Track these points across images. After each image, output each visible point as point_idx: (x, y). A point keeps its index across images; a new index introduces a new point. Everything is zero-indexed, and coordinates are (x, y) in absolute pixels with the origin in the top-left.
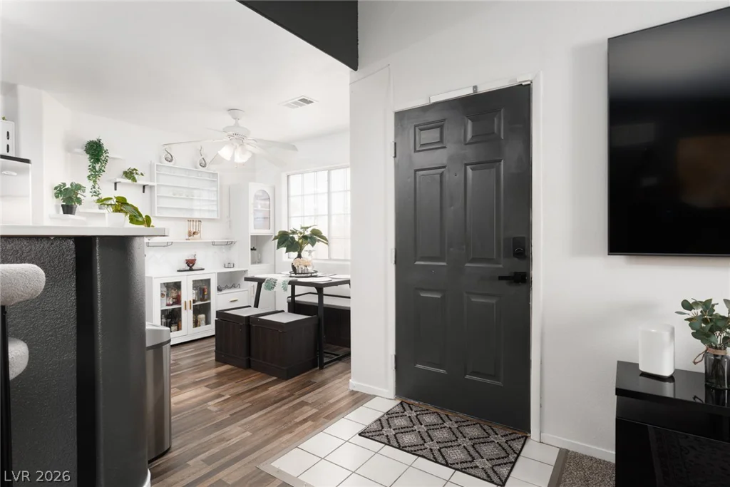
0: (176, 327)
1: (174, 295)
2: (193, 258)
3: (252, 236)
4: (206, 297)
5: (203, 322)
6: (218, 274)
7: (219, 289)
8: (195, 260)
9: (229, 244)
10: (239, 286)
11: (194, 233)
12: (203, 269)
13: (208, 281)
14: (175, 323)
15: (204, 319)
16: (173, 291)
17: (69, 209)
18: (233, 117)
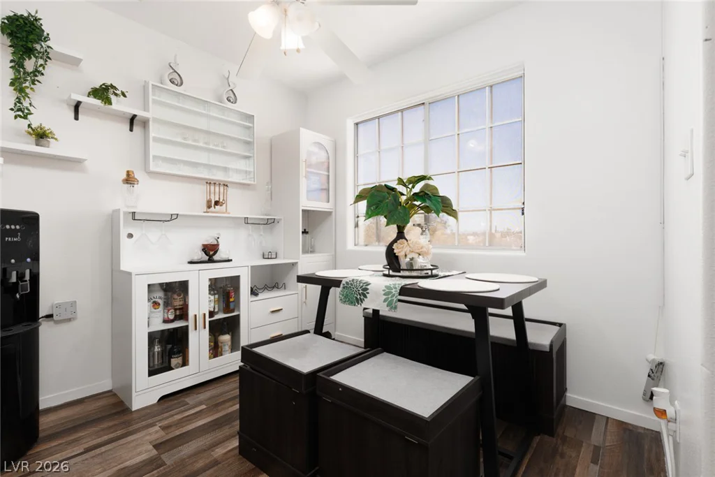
0: (180, 360)
1: (178, 303)
2: (216, 243)
3: (303, 210)
4: (232, 306)
5: (227, 348)
6: (252, 267)
7: (254, 292)
8: (218, 245)
9: (270, 223)
10: (284, 287)
11: (217, 203)
12: (229, 261)
13: (235, 280)
14: (179, 352)
15: (230, 343)
16: (176, 296)
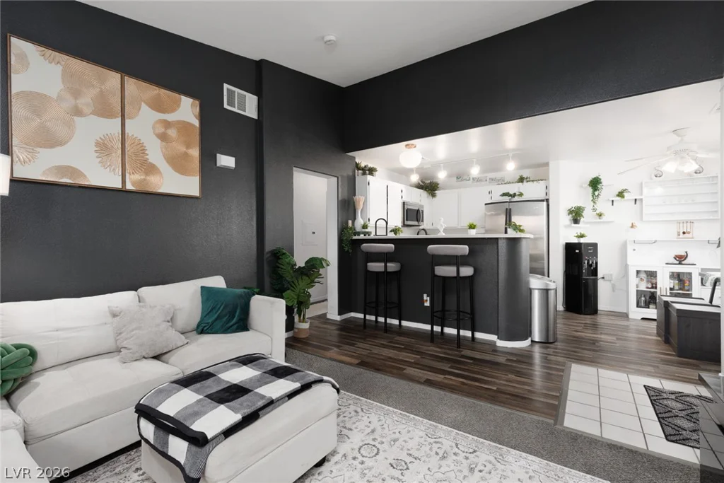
17: (576, 221)
18: (678, 135)
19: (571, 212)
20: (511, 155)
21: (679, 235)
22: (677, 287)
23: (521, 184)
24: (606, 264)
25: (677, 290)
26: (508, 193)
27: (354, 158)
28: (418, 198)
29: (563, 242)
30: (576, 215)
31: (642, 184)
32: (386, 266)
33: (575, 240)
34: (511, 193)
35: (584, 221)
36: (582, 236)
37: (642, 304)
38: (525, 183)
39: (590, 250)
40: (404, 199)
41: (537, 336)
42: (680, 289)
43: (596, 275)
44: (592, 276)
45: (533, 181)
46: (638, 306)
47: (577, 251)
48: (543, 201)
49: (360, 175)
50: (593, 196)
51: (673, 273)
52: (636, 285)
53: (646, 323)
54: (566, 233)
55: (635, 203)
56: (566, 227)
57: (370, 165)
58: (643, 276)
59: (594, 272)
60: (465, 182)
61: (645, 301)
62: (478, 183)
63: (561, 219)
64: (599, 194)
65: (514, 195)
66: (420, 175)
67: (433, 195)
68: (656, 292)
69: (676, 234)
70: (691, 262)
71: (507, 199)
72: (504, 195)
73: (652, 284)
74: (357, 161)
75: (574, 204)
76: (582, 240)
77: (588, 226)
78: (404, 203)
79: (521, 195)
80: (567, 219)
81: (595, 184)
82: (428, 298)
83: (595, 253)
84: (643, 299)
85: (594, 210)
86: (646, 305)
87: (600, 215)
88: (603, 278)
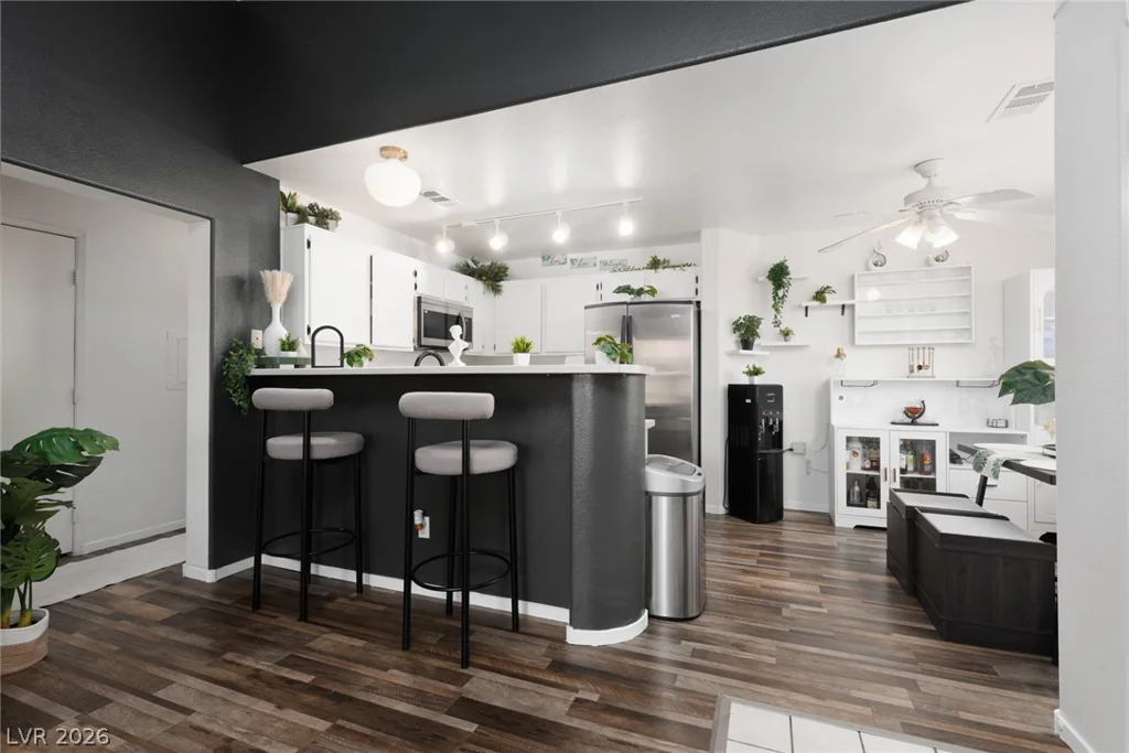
0: (874, 502)
1: (873, 456)
2: (921, 407)
4: (927, 468)
6: (952, 433)
7: (953, 460)
8: (923, 409)
11: (921, 367)
12: (936, 425)
13: (932, 444)
14: (873, 496)
16: (871, 450)
17: (746, 344)
18: (924, 175)
19: (737, 326)
20: (626, 201)
21: (912, 371)
22: (911, 468)
23: (653, 271)
24: (796, 426)
25: (912, 472)
26: (628, 287)
27: (278, 182)
28: (464, 293)
29: (723, 383)
30: (747, 333)
31: (853, 277)
32: (307, 447)
33: (744, 380)
34: (636, 286)
35: (759, 345)
36: (756, 372)
37: (856, 499)
38: (660, 270)
39: (771, 398)
40: (421, 291)
41: (664, 604)
42: (915, 470)
43: (780, 444)
44: (774, 447)
45: (674, 267)
46: (849, 504)
47: (748, 401)
48: (690, 302)
49: (290, 223)
50: (774, 299)
51: (904, 441)
52: (846, 463)
53: (864, 537)
54: (728, 367)
55: (843, 313)
56: (731, 354)
57: (323, 205)
58: (857, 446)
59: (777, 440)
60: (557, 267)
61: (860, 493)
62: (581, 269)
63: (722, 339)
64: (784, 296)
65: (640, 292)
66: (458, 242)
67: (496, 290)
68: (879, 476)
69: (908, 370)
70: (930, 421)
71: (626, 297)
72: (621, 290)
73: (872, 461)
74: (285, 189)
75: (742, 311)
76: (757, 380)
77: (767, 353)
78: (419, 298)
79: (653, 291)
80: (730, 341)
81: (778, 275)
82: (427, 519)
83: (779, 405)
84: (857, 489)
85: (777, 324)
86: (861, 500)
87: (786, 334)
88: (791, 450)
